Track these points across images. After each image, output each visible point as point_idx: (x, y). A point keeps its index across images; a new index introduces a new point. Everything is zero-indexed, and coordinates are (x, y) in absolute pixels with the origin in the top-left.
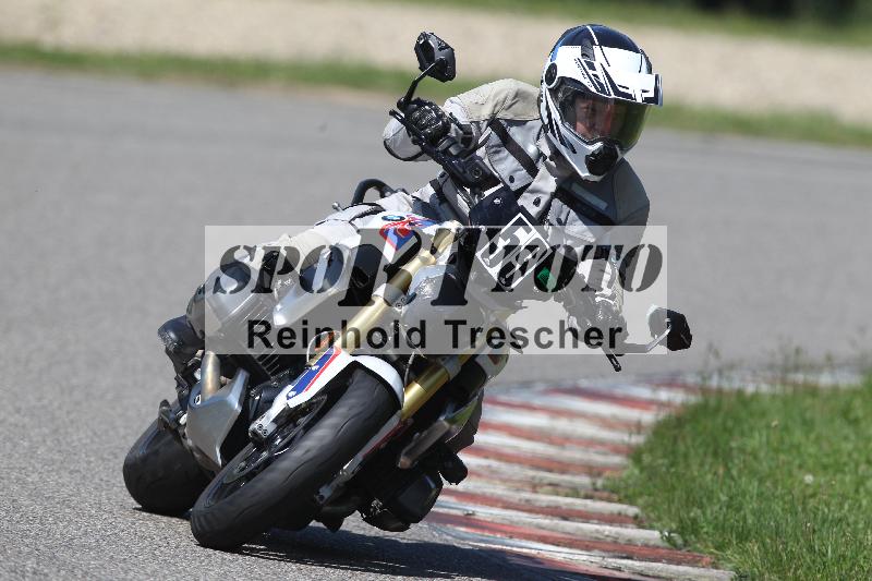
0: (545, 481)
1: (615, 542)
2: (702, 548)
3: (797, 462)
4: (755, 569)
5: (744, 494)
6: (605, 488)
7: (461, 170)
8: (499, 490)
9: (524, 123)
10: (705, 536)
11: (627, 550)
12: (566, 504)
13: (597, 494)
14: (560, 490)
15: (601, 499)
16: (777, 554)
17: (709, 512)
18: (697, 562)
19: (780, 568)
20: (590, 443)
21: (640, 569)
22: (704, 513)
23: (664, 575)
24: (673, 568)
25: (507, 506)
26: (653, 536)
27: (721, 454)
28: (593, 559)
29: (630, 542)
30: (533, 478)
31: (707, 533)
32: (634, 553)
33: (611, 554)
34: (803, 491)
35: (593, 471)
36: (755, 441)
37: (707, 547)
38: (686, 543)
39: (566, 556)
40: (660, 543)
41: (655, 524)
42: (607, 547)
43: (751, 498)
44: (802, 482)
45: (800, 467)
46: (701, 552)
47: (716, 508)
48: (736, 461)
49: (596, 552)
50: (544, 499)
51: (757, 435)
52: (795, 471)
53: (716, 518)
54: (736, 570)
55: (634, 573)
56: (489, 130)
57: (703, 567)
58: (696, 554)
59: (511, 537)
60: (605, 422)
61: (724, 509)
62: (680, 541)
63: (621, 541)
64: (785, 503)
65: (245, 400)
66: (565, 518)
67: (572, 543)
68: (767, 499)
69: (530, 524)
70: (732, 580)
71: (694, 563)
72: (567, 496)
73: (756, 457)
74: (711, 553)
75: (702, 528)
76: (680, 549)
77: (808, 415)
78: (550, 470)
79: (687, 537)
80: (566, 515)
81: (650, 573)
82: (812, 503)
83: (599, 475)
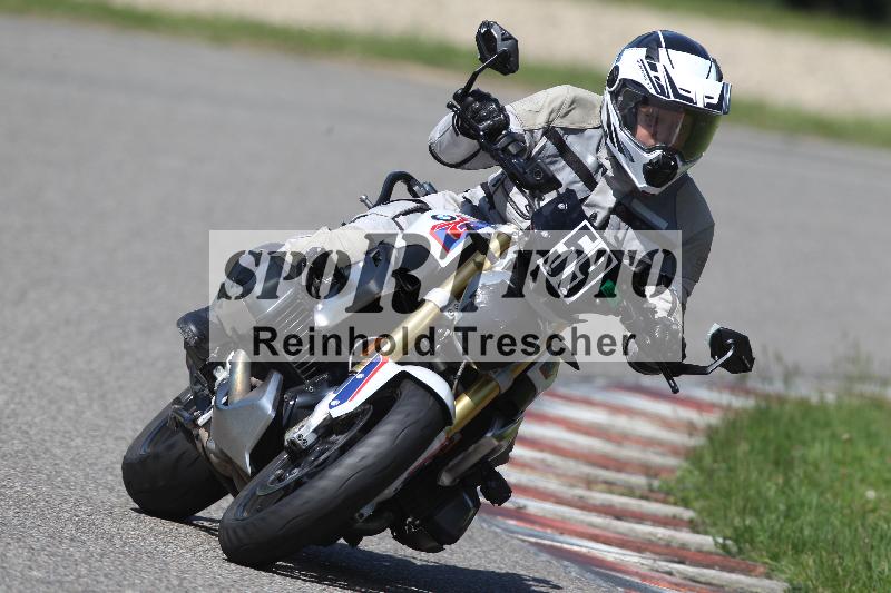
0: (601, 479)
1: (668, 545)
2: (756, 557)
3: (859, 475)
4: (809, 583)
5: (802, 505)
6: (660, 490)
7: (521, 170)
8: (552, 485)
9: (582, 131)
10: (760, 546)
11: (680, 555)
12: (622, 504)
13: (653, 495)
14: (614, 488)
15: (657, 500)
16: (833, 569)
17: (765, 522)
18: (750, 571)
19: (835, 583)
20: (648, 443)
21: (691, 574)
22: (761, 522)
23: (715, 581)
24: (726, 576)
25: (560, 501)
26: (706, 541)
27: (783, 463)
28: (643, 561)
29: (683, 546)
30: (588, 475)
31: (762, 542)
32: (686, 558)
33: (663, 557)
34: (863, 505)
35: (649, 471)
36: (816, 451)
37: (762, 556)
38: (740, 551)
39: (617, 556)
40: (713, 549)
41: (709, 529)
42: (659, 550)
43: (810, 508)
44: (863, 496)
45: (863, 480)
46: (756, 561)
47: (774, 517)
48: (797, 471)
49: (648, 554)
50: (599, 497)
51: (817, 445)
52: (856, 484)
53: (773, 527)
54: (790, 581)
55: (685, 578)
56: (544, 140)
57: (756, 576)
58: (750, 562)
59: (562, 534)
60: (666, 423)
61: (782, 520)
62: (734, 549)
63: (674, 544)
64: (843, 516)
65: (279, 404)
66: (618, 518)
67: (623, 543)
68: (826, 511)
69: (582, 522)
70: (785, 591)
71: (747, 571)
72: (622, 494)
73: (817, 467)
74: (766, 563)
75: (758, 536)
76: (734, 557)
77: (873, 428)
78: (606, 467)
79: (742, 546)
80: (620, 515)
81: (702, 579)
82: (871, 518)
83: (656, 476)
